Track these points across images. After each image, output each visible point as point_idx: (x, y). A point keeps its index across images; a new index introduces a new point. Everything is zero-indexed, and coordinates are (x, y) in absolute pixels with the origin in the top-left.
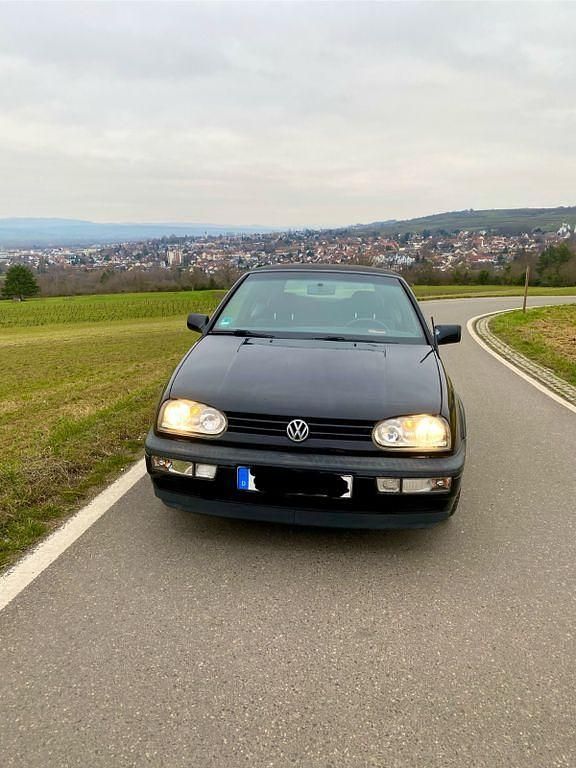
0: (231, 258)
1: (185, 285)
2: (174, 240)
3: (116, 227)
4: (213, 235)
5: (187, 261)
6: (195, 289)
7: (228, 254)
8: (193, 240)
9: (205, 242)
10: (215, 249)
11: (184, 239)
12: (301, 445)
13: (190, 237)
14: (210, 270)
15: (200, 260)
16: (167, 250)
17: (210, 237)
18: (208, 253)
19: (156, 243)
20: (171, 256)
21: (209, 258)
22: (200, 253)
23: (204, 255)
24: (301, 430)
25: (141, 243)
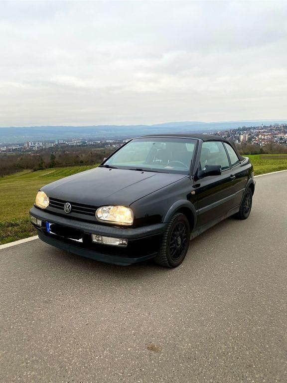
0: (276, 137)
1: (246, 152)
2: (244, 129)
3: (214, 124)
4: (266, 126)
5: (250, 139)
6: (251, 154)
7: (274, 135)
8: (254, 128)
9: (262, 129)
10: (266, 132)
11: (250, 129)
12: (67, 215)
13: (253, 127)
14: (262, 144)
15: (257, 139)
16: (240, 134)
17: (265, 127)
18: (262, 135)
19: (235, 131)
20: (242, 137)
21: (263, 137)
22: (257, 135)
23: (260, 136)
24: (69, 207)
25: (227, 132)
